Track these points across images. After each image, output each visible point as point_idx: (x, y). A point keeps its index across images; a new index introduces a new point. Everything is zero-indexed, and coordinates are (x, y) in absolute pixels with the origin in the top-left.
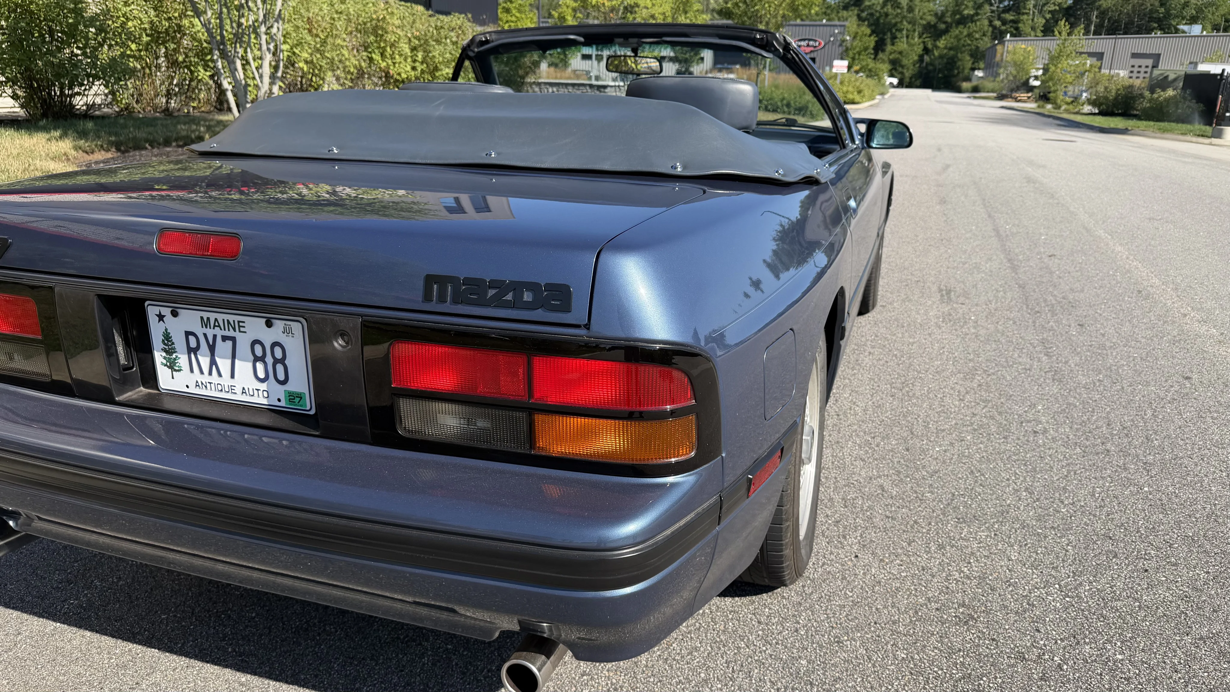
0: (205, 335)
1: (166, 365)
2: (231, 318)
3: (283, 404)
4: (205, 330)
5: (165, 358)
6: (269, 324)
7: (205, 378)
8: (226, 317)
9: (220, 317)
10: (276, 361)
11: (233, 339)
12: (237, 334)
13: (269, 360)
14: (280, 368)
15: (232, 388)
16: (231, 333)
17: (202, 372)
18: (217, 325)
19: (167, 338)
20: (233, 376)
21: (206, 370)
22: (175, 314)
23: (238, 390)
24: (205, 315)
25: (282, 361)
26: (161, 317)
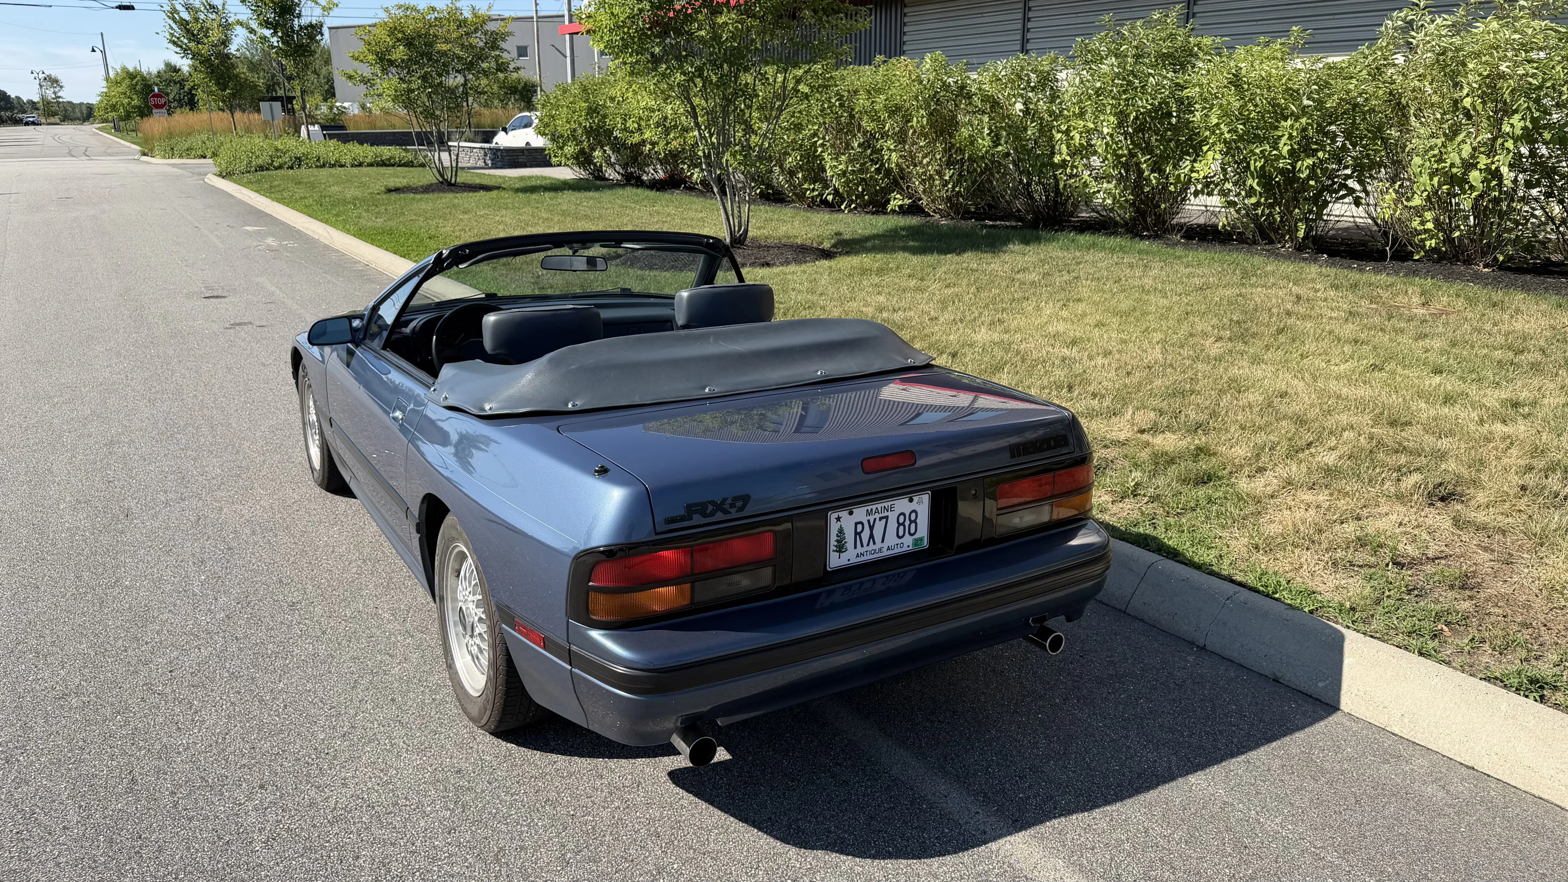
0: (869, 521)
1: (836, 551)
2: (886, 505)
3: (911, 548)
4: (869, 518)
5: (836, 546)
6: (911, 500)
7: (866, 548)
8: (883, 505)
9: (879, 506)
10: (911, 522)
11: (887, 518)
12: (889, 514)
13: (907, 523)
14: (913, 525)
15: (880, 550)
16: (886, 514)
17: (862, 546)
18: (877, 511)
19: (841, 531)
20: (883, 541)
21: (865, 542)
22: (851, 513)
23: (885, 549)
24: (869, 508)
25: (915, 521)
26: (838, 519)
